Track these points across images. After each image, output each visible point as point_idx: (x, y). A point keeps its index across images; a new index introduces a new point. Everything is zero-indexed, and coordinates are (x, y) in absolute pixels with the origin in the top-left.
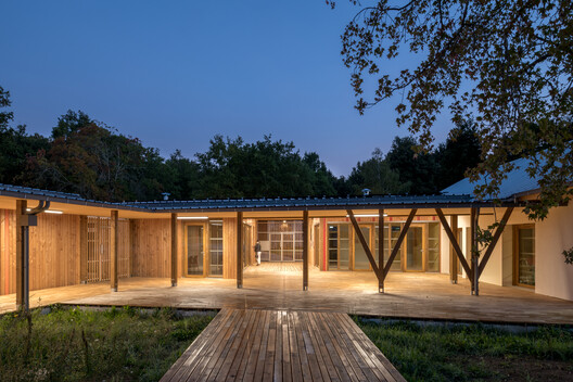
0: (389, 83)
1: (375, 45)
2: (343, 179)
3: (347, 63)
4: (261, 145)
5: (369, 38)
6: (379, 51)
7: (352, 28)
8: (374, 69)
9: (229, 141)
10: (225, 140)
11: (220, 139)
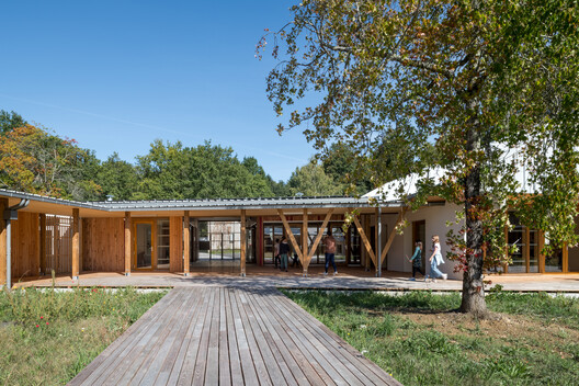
0: (298, 115)
1: (290, 87)
2: (281, 183)
3: (270, 98)
4: (200, 148)
5: (286, 81)
6: (293, 91)
7: (274, 74)
8: (290, 102)
9: (169, 144)
10: (165, 144)
11: (160, 143)
